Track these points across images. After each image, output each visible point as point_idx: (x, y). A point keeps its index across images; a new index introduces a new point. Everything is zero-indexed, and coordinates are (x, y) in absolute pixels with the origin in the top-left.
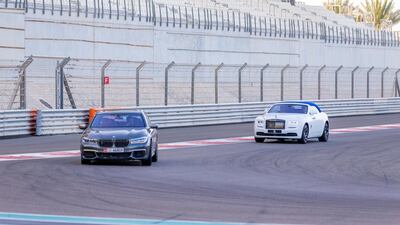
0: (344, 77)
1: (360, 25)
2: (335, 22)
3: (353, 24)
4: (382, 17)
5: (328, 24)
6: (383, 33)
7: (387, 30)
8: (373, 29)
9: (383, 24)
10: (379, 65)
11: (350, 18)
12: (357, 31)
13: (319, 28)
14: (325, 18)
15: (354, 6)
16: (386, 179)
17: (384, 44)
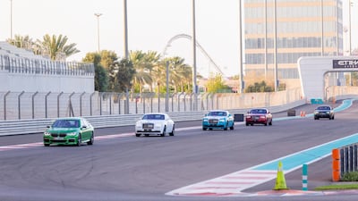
0: (26, 100)
1: (39, 58)
2: (17, 55)
3: (32, 56)
4: (57, 50)
5: (11, 56)
6: (58, 63)
7: (62, 61)
8: (49, 60)
9: (58, 56)
10: (55, 90)
11: (30, 51)
12: (36, 62)
13: (4, 60)
14: (9, 52)
15: (33, 41)
16: (63, 184)
17: (59, 73)
